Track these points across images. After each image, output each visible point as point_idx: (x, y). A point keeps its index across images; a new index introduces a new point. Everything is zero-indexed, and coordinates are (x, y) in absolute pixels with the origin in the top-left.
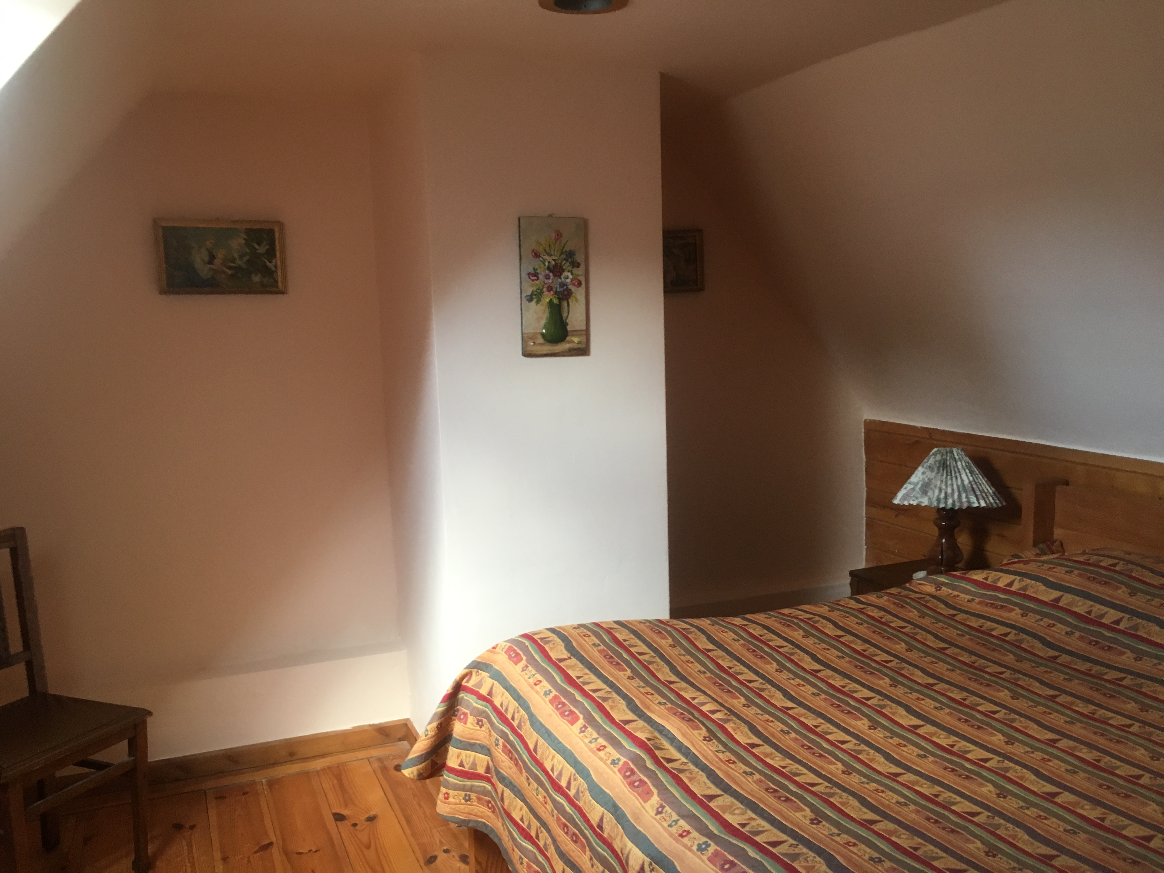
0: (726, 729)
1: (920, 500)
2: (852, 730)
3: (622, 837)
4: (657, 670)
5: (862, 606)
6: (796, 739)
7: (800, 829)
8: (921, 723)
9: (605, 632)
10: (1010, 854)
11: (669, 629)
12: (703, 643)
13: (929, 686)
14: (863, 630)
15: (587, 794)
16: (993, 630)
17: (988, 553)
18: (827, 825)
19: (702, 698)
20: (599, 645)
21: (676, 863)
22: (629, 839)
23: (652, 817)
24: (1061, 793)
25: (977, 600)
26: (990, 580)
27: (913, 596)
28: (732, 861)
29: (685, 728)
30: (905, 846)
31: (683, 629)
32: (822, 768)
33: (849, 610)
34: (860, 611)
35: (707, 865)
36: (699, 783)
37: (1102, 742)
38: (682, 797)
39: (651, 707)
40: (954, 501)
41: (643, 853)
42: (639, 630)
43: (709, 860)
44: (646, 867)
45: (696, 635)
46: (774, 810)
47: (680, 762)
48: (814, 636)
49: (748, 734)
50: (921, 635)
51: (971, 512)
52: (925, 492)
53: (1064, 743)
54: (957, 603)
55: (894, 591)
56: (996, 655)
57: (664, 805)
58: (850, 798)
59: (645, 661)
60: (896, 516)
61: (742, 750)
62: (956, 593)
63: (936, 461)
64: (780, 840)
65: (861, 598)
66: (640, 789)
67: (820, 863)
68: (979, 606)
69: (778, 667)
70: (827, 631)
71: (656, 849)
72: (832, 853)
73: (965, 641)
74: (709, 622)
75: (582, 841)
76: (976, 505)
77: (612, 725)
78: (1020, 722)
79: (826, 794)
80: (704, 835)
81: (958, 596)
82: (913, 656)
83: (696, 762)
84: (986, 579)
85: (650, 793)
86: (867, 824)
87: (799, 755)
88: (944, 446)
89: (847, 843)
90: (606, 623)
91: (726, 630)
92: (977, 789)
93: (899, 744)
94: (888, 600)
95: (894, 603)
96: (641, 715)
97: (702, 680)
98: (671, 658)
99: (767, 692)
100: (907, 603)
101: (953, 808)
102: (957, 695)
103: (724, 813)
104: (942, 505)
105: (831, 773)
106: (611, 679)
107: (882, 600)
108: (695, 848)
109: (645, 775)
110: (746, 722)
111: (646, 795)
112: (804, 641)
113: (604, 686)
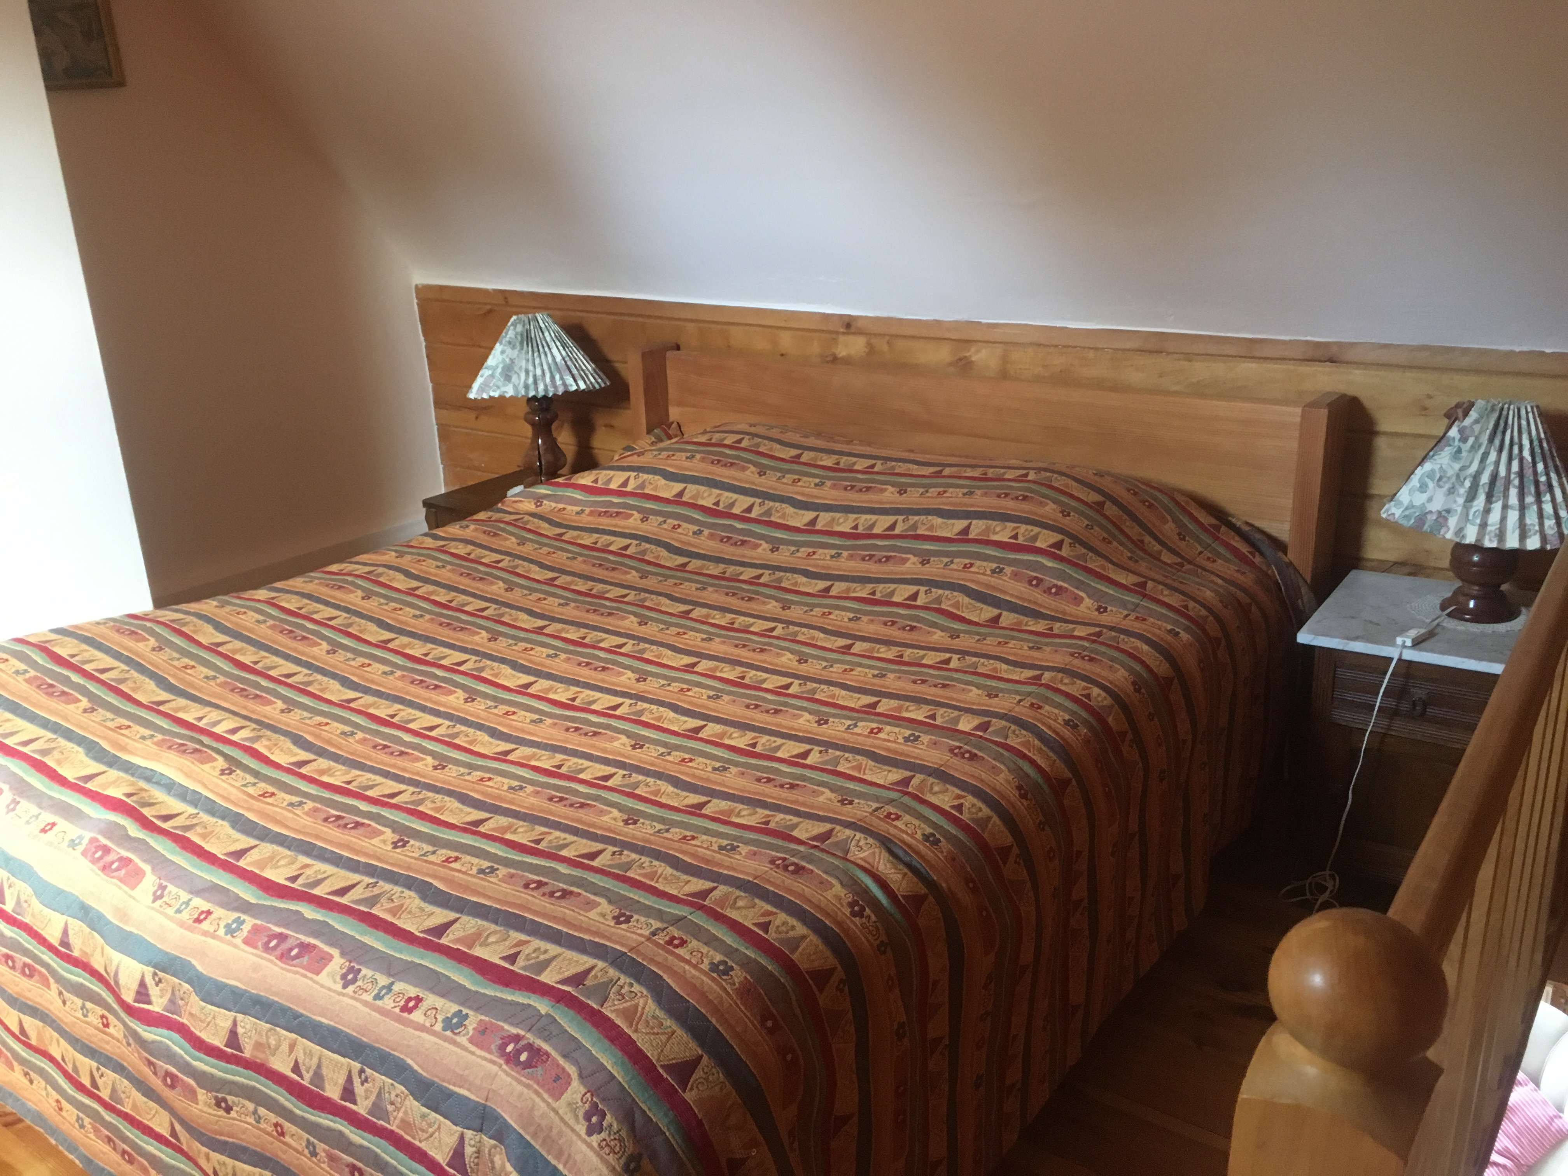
0: (257, 751)
1: (503, 389)
2: (442, 709)
3: (102, 948)
4: (134, 690)
5: (442, 543)
6: (365, 739)
7: (379, 859)
8: (532, 679)
9: (38, 651)
10: (653, 815)
11: (148, 624)
12: (208, 635)
13: (539, 631)
14: (446, 575)
15: (35, 902)
16: (610, 544)
17: (596, 451)
18: (417, 844)
19: (215, 715)
20: (26, 671)
21: (194, 962)
22: (114, 948)
23: (149, 907)
24: (705, 726)
25: (587, 510)
26: (600, 482)
27: (508, 518)
28: (281, 934)
29: (189, 764)
30: (524, 841)
31: (173, 621)
32: (404, 770)
33: (425, 552)
34: (440, 550)
35: (243, 950)
36: (219, 838)
37: (745, 655)
38: (194, 866)
39: (129, 747)
40: (546, 386)
41: (140, 962)
42: (97, 635)
43: (246, 942)
44: (149, 981)
45: (195, 626)
46: (340, 845)
47: (186, 815)
48: (378, 594)
49: (291, 750)
50: (523, 567)
51: (571, 399)
52: (508, 378)
53: (704, 665)
54: (566, 519)
55: (482, 515)
56: (616, 576)
57: (165, 883)
58: (447, 798)
59: (112, 680)
60: (477, 418)
61: (285, 774)
62: (561, 506)
63: (517, 334)
64: (350, 883)
65: (439, 532)
66: (123, 872)
67: (410, 897)
68: (590, 518)
69: (330, 648)
70: (395, 585)
71: (160, 950)
72: (427, 879)
73: (578, 565)
74: (215, 603)
75: (40, 973)
76: (574, 388)
77: (63, 789)
78: (652, 651)
79: (412, 802)
80: (235, 909)
81: (564, 509)
82: (515, 596)
83: (212, 809)
84: (596, 481)
85: (139, 874)
86: (471, 829)
87: (371, 760)
88: (525, 313)
89: (447, 860)
90: (36, 635)
91: (243, 610)
92: (608, 745)
93: (507, 713)
94: (476, 530)
95: (484, 532)
96: (113, 762)
97: (212, 690)
98: (157, 667)
99: (316, 685)
100: (503, 530)
101: (581, 776)
102: (573, 634)
103: (262, 869)
104: (532, 394)
105: (418, 774)
106: (53, 719)
107: (468, 531)
108: (221, 932)
109: (128, 850)
110: (286, 734)
111: (133, 877)
112: (366, 604)
113: (41, 732)
